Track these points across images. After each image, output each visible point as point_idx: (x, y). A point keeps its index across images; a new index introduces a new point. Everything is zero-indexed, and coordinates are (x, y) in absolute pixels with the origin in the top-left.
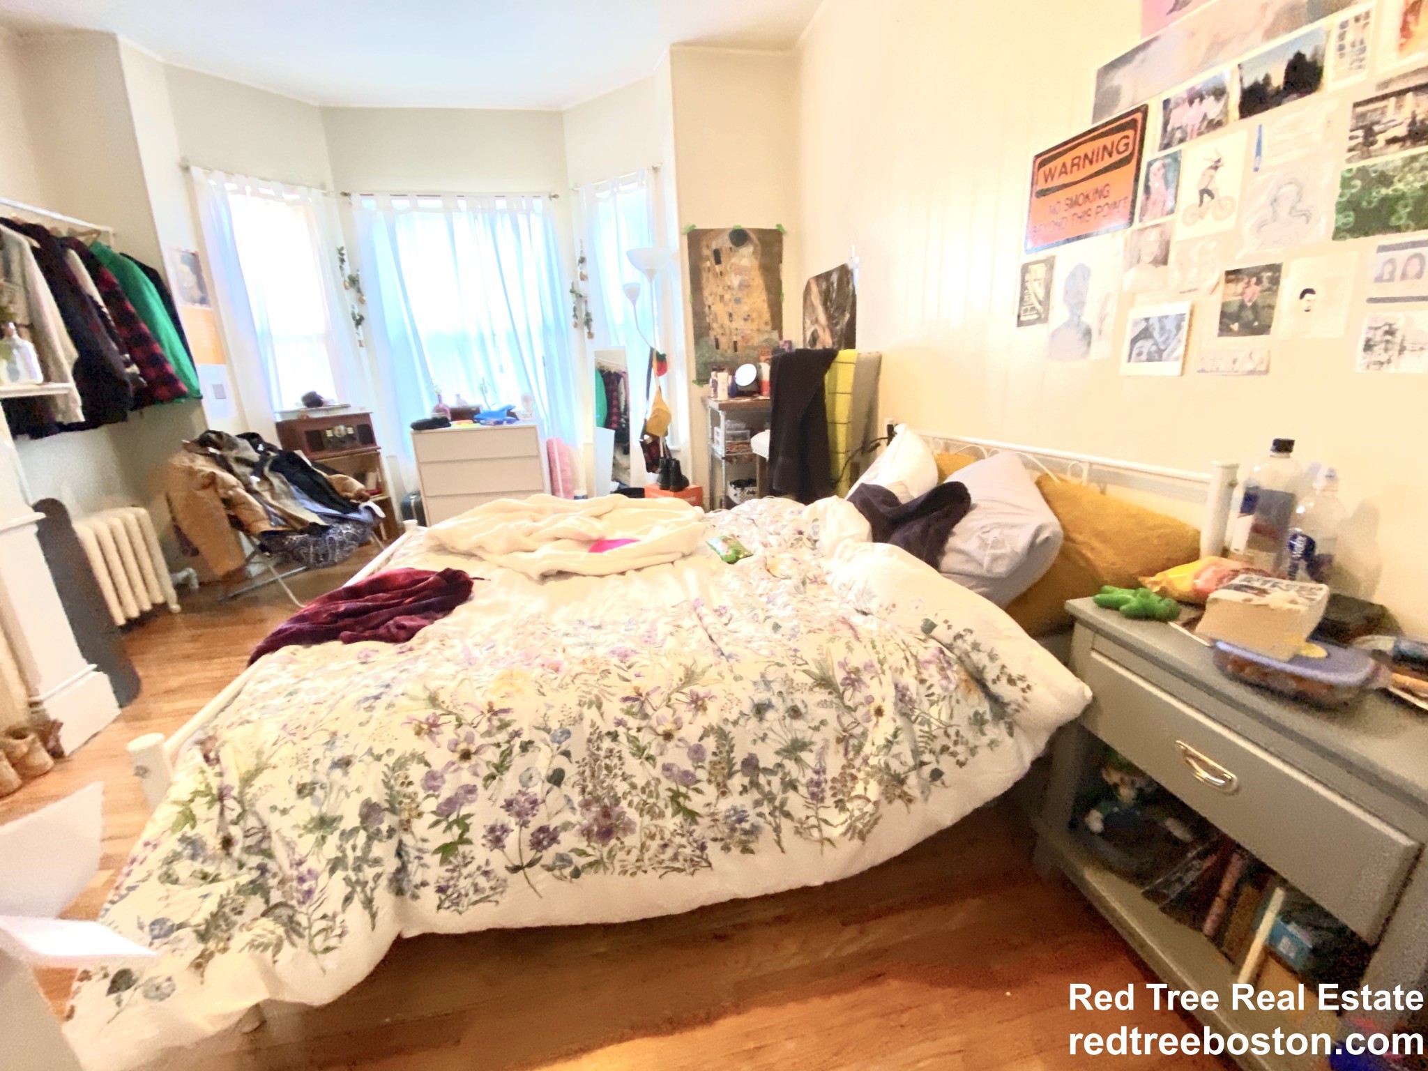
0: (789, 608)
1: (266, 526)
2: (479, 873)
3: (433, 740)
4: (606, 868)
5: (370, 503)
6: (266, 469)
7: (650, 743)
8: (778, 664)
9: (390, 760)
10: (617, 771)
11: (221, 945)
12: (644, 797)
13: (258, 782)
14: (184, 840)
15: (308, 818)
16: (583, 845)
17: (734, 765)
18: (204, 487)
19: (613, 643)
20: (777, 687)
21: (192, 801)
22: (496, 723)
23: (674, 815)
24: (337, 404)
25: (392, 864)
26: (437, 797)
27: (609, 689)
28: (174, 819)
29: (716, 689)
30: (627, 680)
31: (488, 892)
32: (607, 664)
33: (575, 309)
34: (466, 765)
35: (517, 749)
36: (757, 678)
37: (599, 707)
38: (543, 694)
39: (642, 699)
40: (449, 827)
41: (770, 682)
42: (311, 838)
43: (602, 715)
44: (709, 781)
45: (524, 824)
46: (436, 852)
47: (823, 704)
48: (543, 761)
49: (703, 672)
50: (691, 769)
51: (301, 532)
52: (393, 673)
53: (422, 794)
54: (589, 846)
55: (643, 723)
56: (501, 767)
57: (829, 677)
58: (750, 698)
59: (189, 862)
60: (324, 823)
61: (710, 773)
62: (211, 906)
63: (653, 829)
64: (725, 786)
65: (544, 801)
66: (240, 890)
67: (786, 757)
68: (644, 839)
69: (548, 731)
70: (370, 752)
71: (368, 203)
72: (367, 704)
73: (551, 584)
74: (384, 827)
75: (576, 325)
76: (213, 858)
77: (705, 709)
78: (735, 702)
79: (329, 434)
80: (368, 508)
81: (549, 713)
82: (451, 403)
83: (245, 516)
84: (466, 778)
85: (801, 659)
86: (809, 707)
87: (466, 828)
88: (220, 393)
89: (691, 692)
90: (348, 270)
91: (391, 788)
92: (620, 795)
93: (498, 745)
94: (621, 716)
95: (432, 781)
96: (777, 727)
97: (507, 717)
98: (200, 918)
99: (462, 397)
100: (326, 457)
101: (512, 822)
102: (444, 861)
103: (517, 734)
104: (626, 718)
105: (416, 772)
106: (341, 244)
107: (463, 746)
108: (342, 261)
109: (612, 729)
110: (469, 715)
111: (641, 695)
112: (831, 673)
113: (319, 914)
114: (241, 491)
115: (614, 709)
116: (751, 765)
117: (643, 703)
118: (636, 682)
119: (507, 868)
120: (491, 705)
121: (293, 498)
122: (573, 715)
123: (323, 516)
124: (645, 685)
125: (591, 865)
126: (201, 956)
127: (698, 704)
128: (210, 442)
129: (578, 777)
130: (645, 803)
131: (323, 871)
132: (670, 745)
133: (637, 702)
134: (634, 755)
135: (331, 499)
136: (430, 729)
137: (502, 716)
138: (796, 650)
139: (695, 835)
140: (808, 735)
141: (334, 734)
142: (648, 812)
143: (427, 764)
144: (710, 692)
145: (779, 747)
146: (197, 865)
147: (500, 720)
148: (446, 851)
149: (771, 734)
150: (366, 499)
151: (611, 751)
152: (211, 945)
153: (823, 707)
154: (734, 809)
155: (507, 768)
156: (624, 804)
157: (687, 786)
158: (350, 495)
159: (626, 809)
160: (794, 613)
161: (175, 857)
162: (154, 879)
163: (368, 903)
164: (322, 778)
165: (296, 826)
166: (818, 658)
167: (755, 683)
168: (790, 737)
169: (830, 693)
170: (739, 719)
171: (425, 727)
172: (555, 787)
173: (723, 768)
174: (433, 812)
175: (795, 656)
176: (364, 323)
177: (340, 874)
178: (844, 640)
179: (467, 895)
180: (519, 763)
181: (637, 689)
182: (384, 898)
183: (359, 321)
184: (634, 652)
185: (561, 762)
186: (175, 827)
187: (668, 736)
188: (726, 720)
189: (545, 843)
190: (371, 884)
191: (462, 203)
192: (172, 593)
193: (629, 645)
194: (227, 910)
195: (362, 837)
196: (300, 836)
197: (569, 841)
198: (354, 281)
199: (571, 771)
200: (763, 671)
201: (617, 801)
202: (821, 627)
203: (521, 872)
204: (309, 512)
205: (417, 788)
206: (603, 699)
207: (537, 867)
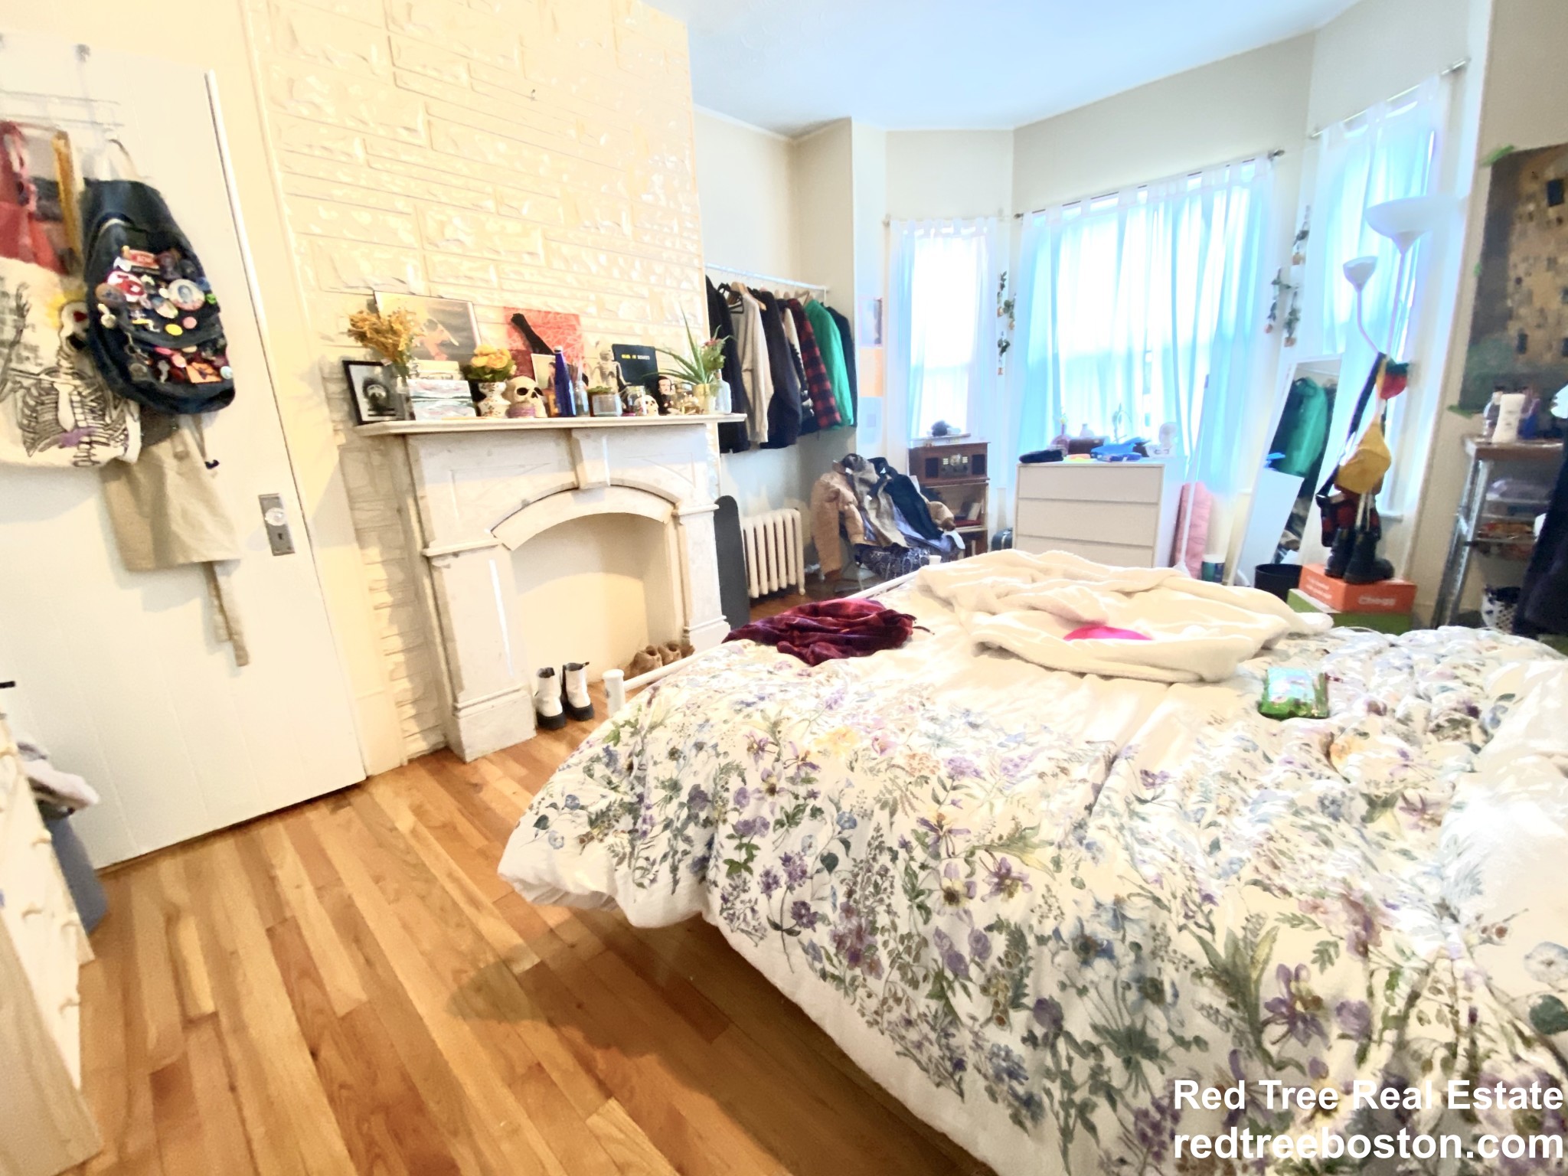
0: (1263, 827)
1: (860, 539)
2: (748, 905)
3: (756, 761)
4: (846, 993)
5: (955, 534)
6: (880, 491)
7: (931, 892)
8: (1157, 900)
9: (723, 761)
10: (884, 896)
11: (600, 836)
12: (901, 948)
13: (655, 733)
14: (607, 750)
15: (668, 777)
16: (832, 950)
17: (1026, 995)
18: (831, 500)
19: (964, 752)
20: (1134, 934)
21: (623, 726)
22: (803, 774)
23: (930, 996)
24: (963, 432)
25: (699, 850)
26: (740, 814)
27: (913, 801)
28: (607, 733)
29: (1038, 879)
30: (938, 802)
31: (750, 929)
32: (933, 772)
33: (1274, 307)
34: (770, 799)
35: (808, 811)
36: (1108, 900)
37: (892, 813)
38: (852, 769)
39: (941, 834)
40: (739, 847)
41: (1124, 917)
42: (663, 793)
43: (892, 824)
44: (984, 990)
45: (790, 888)
46: (726, 862)
47: (1212, 1013)
48: (823, 836)
49: (1035, 847)
50: (968, 959)
51: (885, 550)
52: (775, 690)
53: (731, 805)
54: (836, 955)
55: (932, 863)
56: (791, 819)
57: (1248, 978)
58: (1080, 920)
59: (603, 767)
60: (674, 786)
61: (989, 980)
62: (602, 805)
63: (900, 994)
64: (1006, 1012)
65: (811, 878)
66: (622, 805)
67: (1109, 1045)
68: (887, 995)
69: (838, 809)
70: (715, 746)
71: (1039, 221)
72: (738, 707)
73: (985, 658)
74: (703, 815)
75: (1270, 329)
76: (620, 772)
77: (1011, 895)
78: (1055, 912)
79: (946, 461)
80: (950, 538)
81: (846, 790)
82: (1074, 433)
83: (850, 528)
84: (765, 812)
85: (1207, 917)
86: (1180, 1001)
87: (751, 857)
88: (872, 421)
89: (1003, 860)
90: (1005, 297)
91: (716, 784)
92: (879, 925)
93: (797, 797)
94: (910, 838)
95: (742, 795)
96: (1107, 989)
97: (814, 774)
98: (594, 809)
99: (1089, 428)
100: (935, 485)
101: (784, 879)
102: (729, 875)
103: (813, 795)
104: (914, 843)
105: (735, 783)
106: (1006, 269)
107: (773, 780)
108: (1002, 286)
109: (896, 847)
110: (787, 755)
111: (941, 827)
112: (1254, 975)
113: (644, 854)
114: (853, 507)
115: (905, 825)
116: (1048, 1012)
117: (939, 838)
118: (947, 809)
119: (768, 919)
120: (807, 753)
121: (893, 518)
122: (865, 807)
123: (908, 538)
124: (953, 817)
125: (834, 977)
126: (587, 835)
127: (1005, 882)
128: (851, 462)
129: (849, 876)
130: (899, 956)
131: (660, 823)
132: (949, 909)
133: (936, 831)
134: (906, 891)
135: (923, 525)
136: (757, 749)
137: (809, 770)
138: (1208, 898)
139: (953, 1042)
140: (1165, 1042)
141: (707, 721)
142: (899, 968)
143: (744, 781)
144: (1028, 877)
145: (1100, 1021)
146: (608, 772)
147: (807, 773)
148: (734, 867)
149: (1092, 992)
150: (952, 529)
151: (887, 870)
152: (595, 832)
153: (1209, 1016)
154: (1008, 1052)
155: (797, 824)
156: (879, 939)
157: (956, 976)
158: (939, 522)
159: (880, 945)
160: (1262, 839)
161: (598, 759)
162: (580, 768)
163: (674, 869)
164: (687, 752)
165: (657, 779)
166: (1240, 934)
167: (1099, 905)
168: (1127, 1021)
169: (1232, 1005)
170: (1049, 938)
171: (755, 746)
172: (826, 872)
173: (1006, 987)
174: (734, 826)
175: (1199, 906)
176: (1009, 349)
177: (668, 834)
178: (1323, 936)
179: (738, 919)
180: (806, 823)
181: (941, 818)
182: (685, 874)
183: (1004, 348)
184: (977, 774)
185: (838, 850)
186: (607, 739)
187: (951, 897)
188: (1031, 927)
189: (805, 920)
190: (679, 855)
191: (1142, 195)
192: (802, 580)
193: (981, 763)
194: (611, 814)
195: (684, 813)
196: (656, 787)
197: (821, 936)
198: (1009, 306)
199: (844, 865)
200: (1123, 894)
201: (874, 930)
202: (1291, 887)
203: (779, 933)
204: (897, 533)
205: (729, 796)
206: (900, 806)
207: (794, 939)
